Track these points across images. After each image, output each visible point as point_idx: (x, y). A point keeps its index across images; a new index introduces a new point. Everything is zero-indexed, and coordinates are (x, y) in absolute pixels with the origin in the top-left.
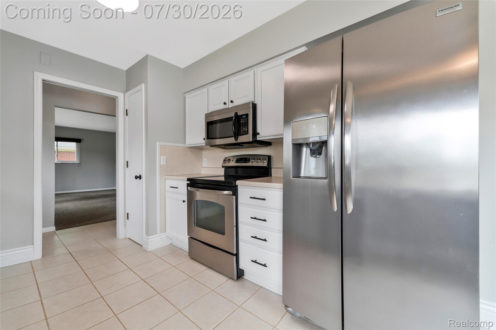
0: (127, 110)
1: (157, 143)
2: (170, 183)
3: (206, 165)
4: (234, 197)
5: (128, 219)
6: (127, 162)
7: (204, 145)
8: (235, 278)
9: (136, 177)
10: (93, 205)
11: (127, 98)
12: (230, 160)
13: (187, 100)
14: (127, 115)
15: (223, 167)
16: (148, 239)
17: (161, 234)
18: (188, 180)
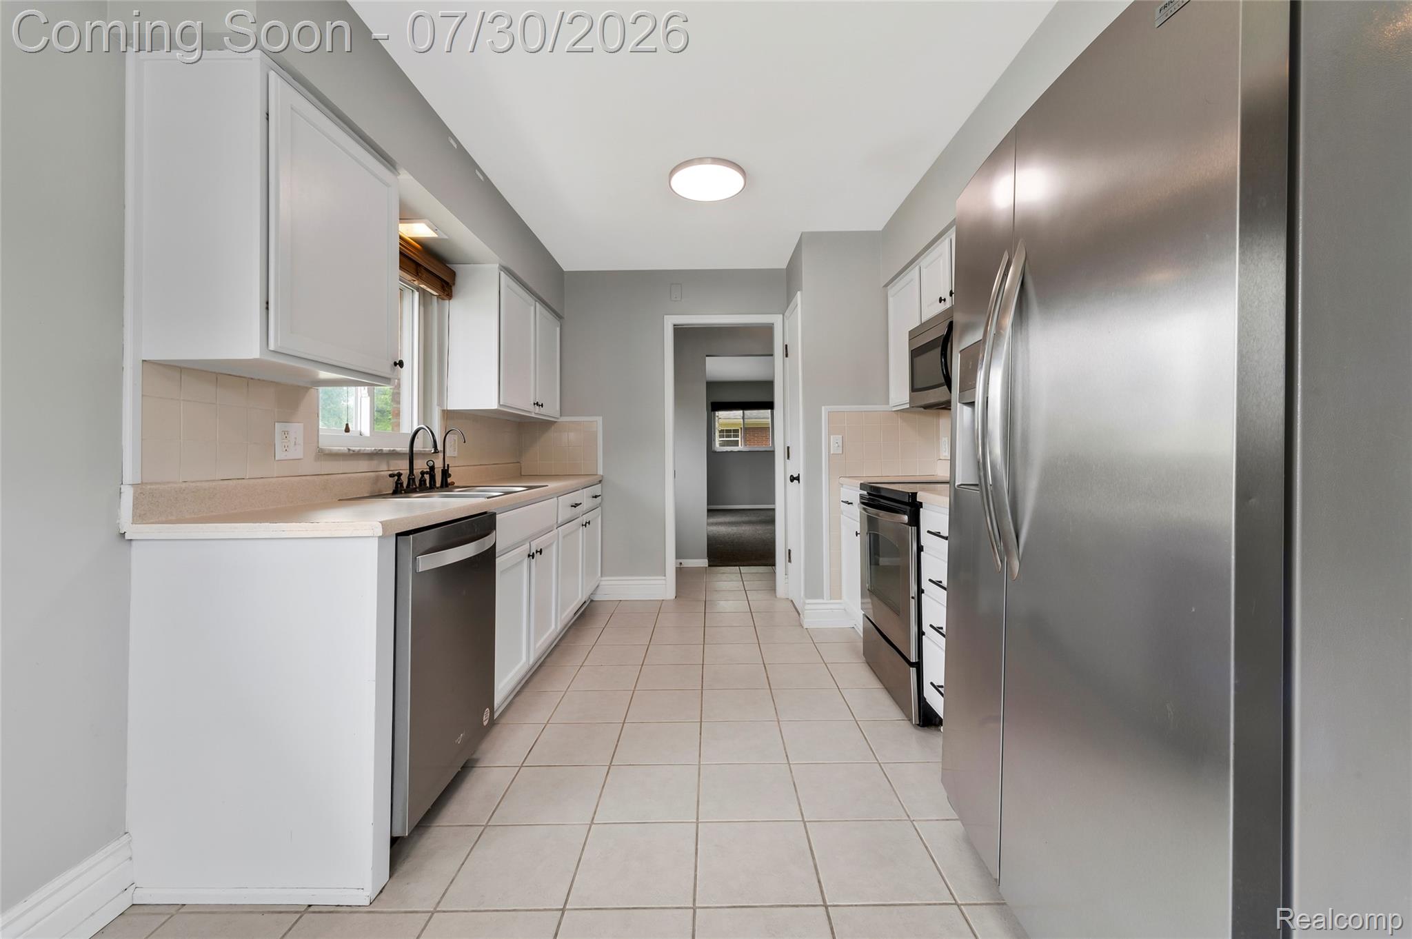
0: (786, 346)
1: (823, 408)
2: (843, 493)
3: (947, 454)
4: (914, 529)
5: (790, 561)
6: (788, 448)
7: (908, 406)
9: (792, 479)
11: (785, 322)
13: (891, 300)
14: (787, 355)
16: (808, 604)
17: (831, 599)
18: (863, 486)
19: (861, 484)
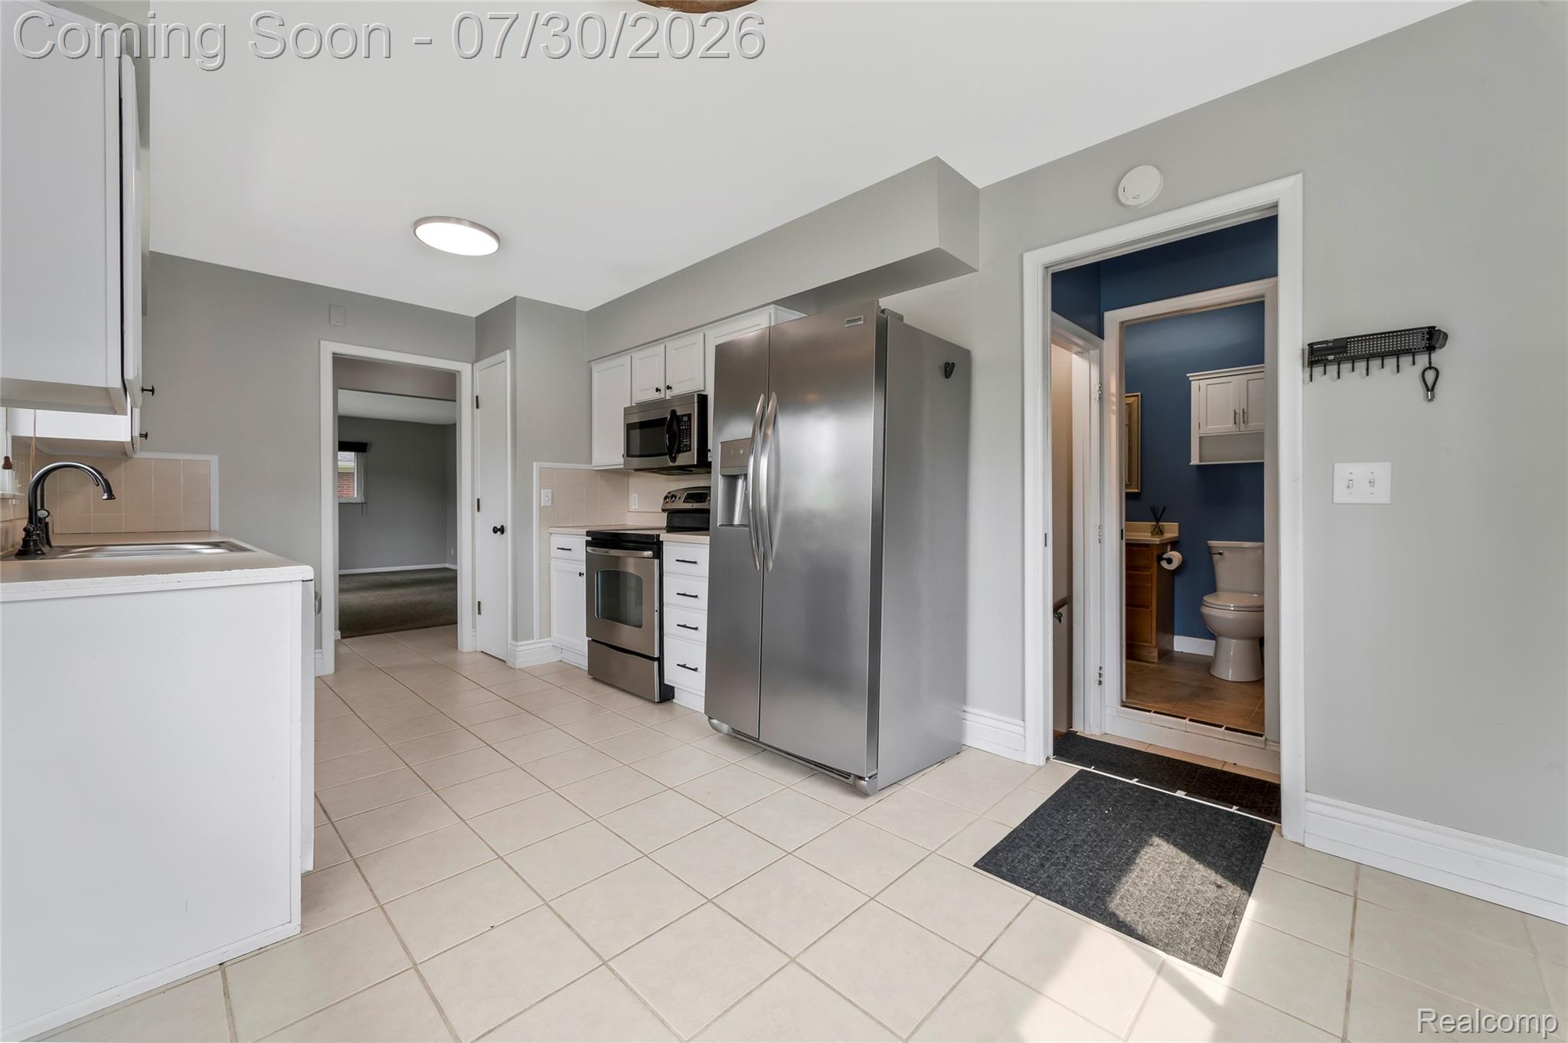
0: (477, 397)
1: (535, 464)
2: (558, 541)
3: (636, 507)
4: (656, 561)
5: (479, 613)
6: (478, 500)
7: (623, 467)
8: (657, 699)
9: (495, 530)
10: (403, 599)
11: (477, 374)
12: (675, 496)
13: (595, 376)
14: (477, 407)
15: (664, 510)
16: (517, 646)
17: (540, 637)
19: (587, 532)
